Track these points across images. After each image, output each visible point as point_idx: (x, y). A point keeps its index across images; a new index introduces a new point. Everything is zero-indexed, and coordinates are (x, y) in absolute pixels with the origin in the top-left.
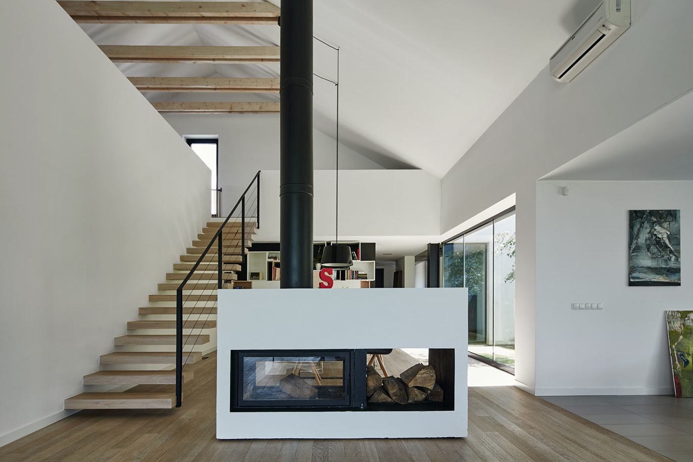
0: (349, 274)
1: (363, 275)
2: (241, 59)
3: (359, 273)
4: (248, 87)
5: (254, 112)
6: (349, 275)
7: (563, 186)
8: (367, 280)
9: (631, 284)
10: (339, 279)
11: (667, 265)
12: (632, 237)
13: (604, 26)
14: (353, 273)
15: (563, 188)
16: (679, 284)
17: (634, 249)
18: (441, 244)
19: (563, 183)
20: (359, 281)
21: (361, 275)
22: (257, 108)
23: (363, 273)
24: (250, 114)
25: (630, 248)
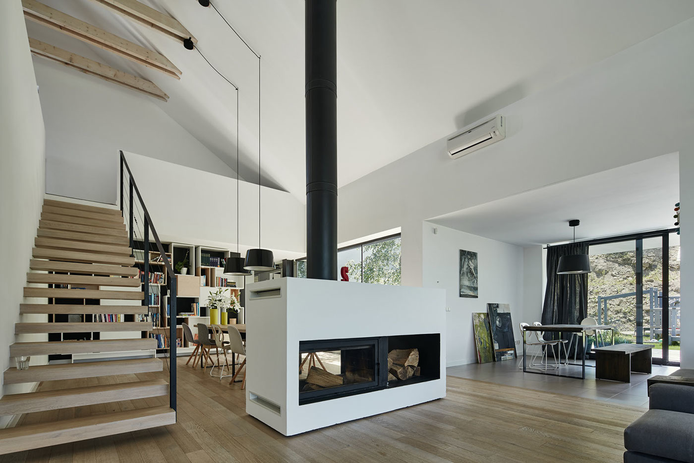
0: (218, 281)
1: (232, 283)
2: (125, 11)
3: (228, 281)
4: (114, 46)
5: (102, 76)
6: (218, 283)
7: (435, 228)
8: (237, 288)
9: (461, 296)
10: (209, 286)
11: (473, 285)
12: (461, 267)
13: (494, 132)
14: (222, 280)
15: (435, 229)
16: (477, 297)
17: (461, 274)
18: (295, 261)
19: (435, 226)
20: (230, 288)
21: (230, 282)
22: (110, 74)
23: (233, 281)
24: (96, 77)
25: (460, 273)
